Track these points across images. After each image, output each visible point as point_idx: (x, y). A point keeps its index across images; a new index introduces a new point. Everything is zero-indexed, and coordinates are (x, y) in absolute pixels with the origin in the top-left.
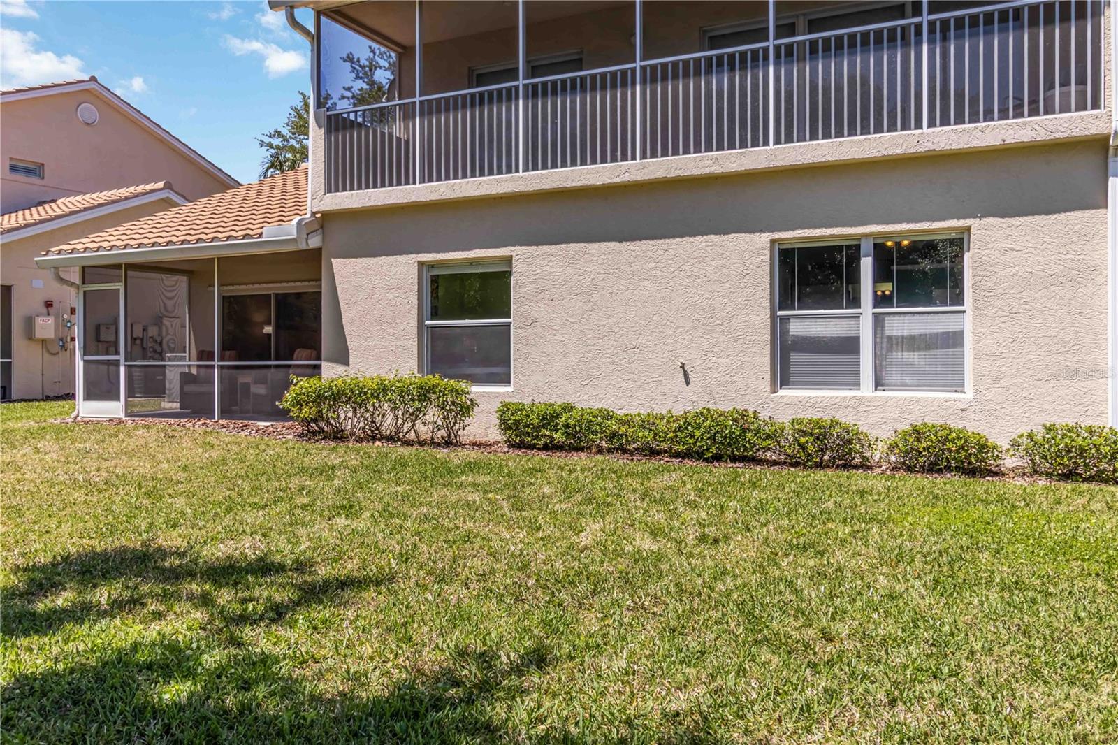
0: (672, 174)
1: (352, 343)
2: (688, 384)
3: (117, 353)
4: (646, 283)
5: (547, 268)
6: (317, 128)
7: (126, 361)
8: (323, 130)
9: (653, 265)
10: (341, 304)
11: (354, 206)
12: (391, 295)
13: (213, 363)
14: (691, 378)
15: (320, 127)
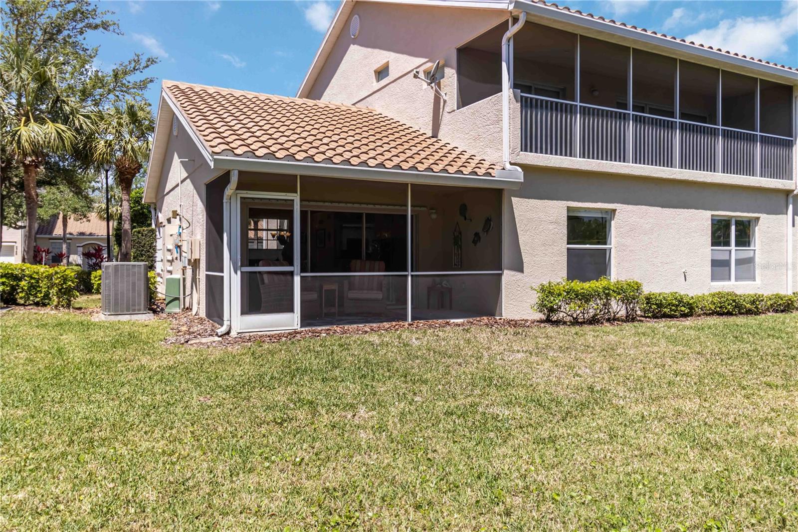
0: (691, 179)
1: (525, 259)
2: (686, 280)
3: (291, 264)
4: (671, 230)
5: (632, 218)
6: (515, 102)
7: (302, 271)
8: (519, 104)
9: (674, 222)
10: (518, 230)
11: (541, 165)
12: (551, 227)
13: (406, 273)
14: (687, 278)
15: (517, 101)
